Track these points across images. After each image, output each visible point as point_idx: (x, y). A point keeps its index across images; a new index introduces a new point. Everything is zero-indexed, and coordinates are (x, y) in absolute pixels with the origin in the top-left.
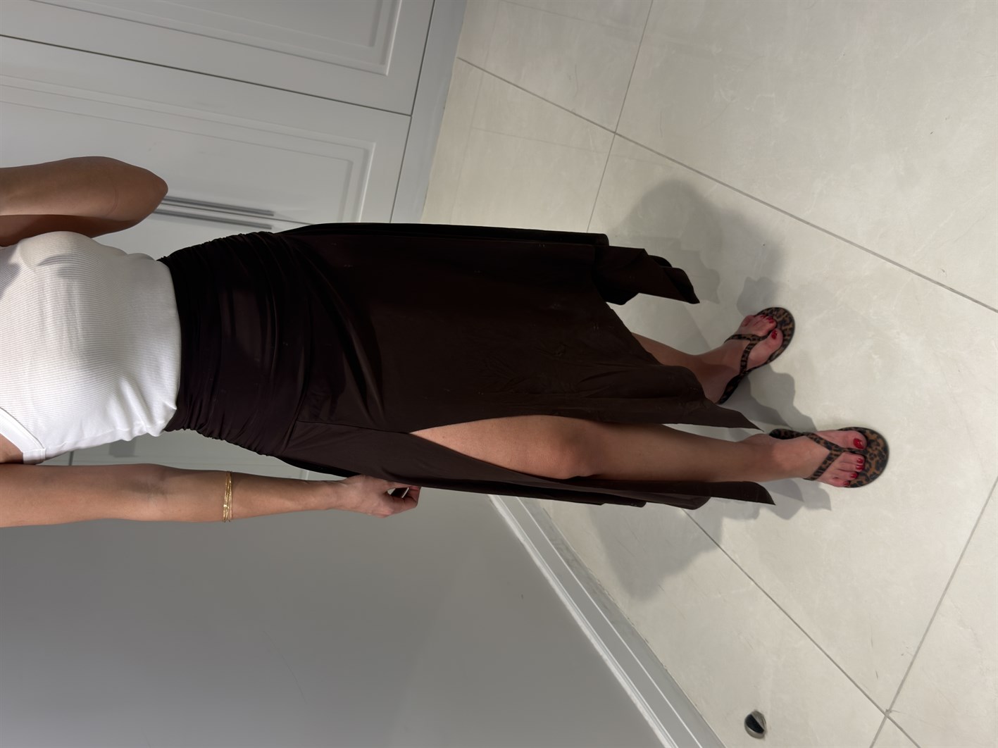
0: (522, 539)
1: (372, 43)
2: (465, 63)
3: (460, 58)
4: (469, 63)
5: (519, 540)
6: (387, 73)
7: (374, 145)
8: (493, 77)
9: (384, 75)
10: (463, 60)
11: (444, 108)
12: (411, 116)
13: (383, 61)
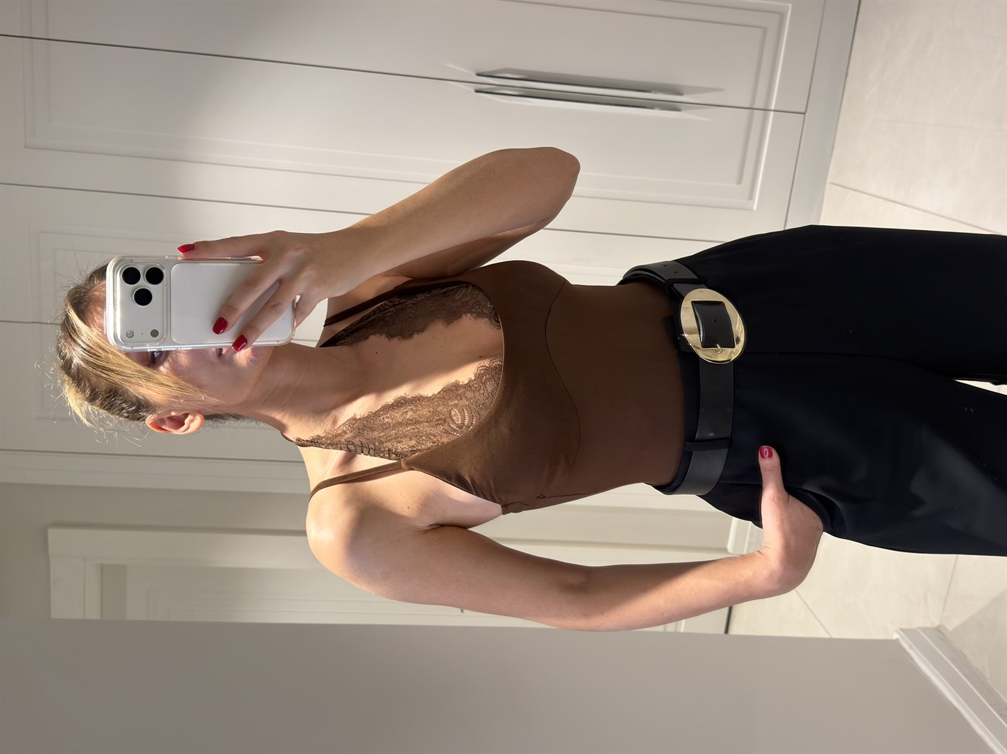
0: (956, 704)
1: (739, 181)
2: (839, 188)
3: (833, 184)
4: (844, 187)
5: (951, 703)
6: (755, 208)
8: (873, 198)
9: (752, 210)
10: (836, 185)
13: (751, 197)
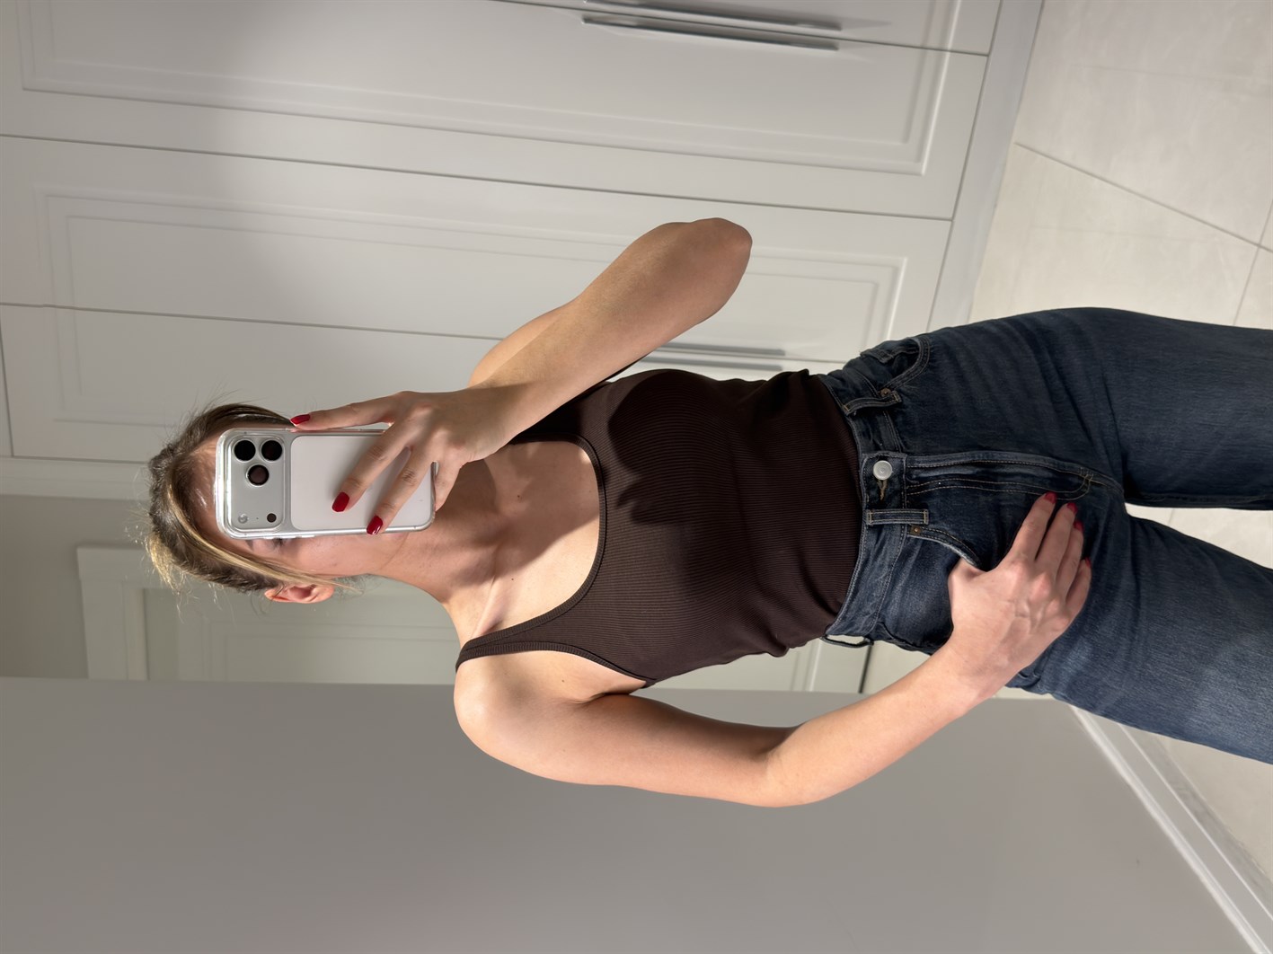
1: (906, 139)
2: (1025, 151)
3: (1018, 145)
4: (1032, 150)
7: (905, 260)
8: (1067, 168)
9: (918, 174)
10: (1021, 145)
11: (995, 206)
12: (952, 220)
13: (919, 158)
